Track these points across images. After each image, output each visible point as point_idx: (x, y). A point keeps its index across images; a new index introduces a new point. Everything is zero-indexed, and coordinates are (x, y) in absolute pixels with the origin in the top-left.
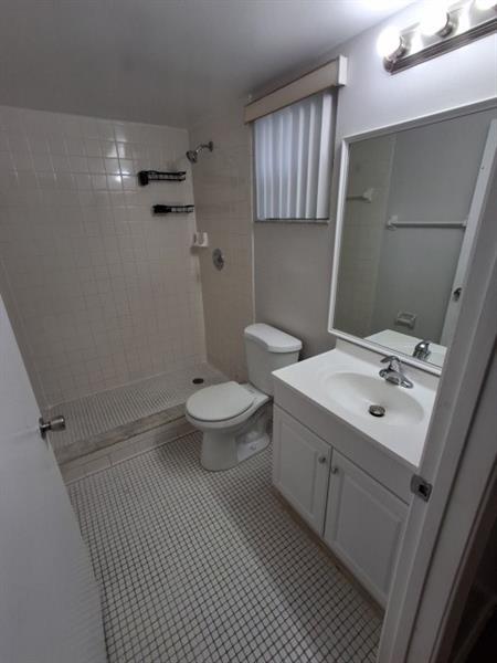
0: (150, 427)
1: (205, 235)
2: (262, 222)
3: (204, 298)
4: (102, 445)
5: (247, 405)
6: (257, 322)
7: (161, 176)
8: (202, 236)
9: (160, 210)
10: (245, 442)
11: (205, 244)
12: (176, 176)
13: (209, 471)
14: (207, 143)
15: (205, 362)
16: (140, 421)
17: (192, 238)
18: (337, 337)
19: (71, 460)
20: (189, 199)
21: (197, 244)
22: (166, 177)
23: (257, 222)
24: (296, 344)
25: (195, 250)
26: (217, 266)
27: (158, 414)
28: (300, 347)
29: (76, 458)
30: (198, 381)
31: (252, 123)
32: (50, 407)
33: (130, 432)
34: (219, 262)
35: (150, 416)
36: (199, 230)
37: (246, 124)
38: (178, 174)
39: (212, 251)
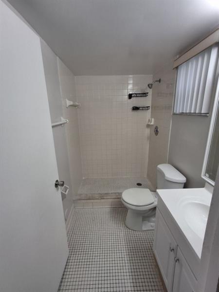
0: (110, 197)
1: (153, 119)
2: (177, 114)
3: (149, 147)
4: (91, 198)
5: (152, 202)
6: (168, 163)
7: (138, 95)
8: (151, 120)
9: (136, 109)
10: (149, 221)
11: (152, 123)
12: (144, 95)
13: (127, 228)
14: (158, 79)
15: (146, 176)
16: (107, 194)
17: (148, 120)
18: (206, 181)
19: (80, 200)
20: (149, 104)
21: (149, 123)
22: (140, 95)
23: (174, 114)
24: (183, 179)
25: (148, 126)
26: (156, 134)
27: (115, 193)
28: (185, 182)
29: (81, 200)
30: (139, 185)
31: (177, 68)
32: (84, 178)
33: (102, 197)
34: (157, 132)
35: (112, 193)
36: (152, 117)
37: (174, 69)
38: (145, 94)
39: (155, 127)
